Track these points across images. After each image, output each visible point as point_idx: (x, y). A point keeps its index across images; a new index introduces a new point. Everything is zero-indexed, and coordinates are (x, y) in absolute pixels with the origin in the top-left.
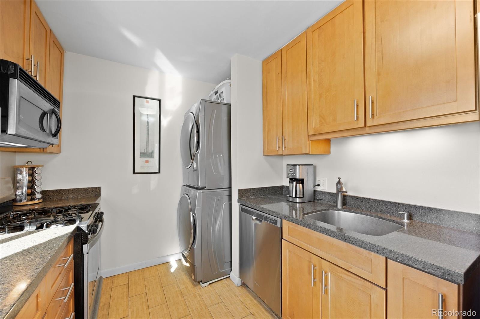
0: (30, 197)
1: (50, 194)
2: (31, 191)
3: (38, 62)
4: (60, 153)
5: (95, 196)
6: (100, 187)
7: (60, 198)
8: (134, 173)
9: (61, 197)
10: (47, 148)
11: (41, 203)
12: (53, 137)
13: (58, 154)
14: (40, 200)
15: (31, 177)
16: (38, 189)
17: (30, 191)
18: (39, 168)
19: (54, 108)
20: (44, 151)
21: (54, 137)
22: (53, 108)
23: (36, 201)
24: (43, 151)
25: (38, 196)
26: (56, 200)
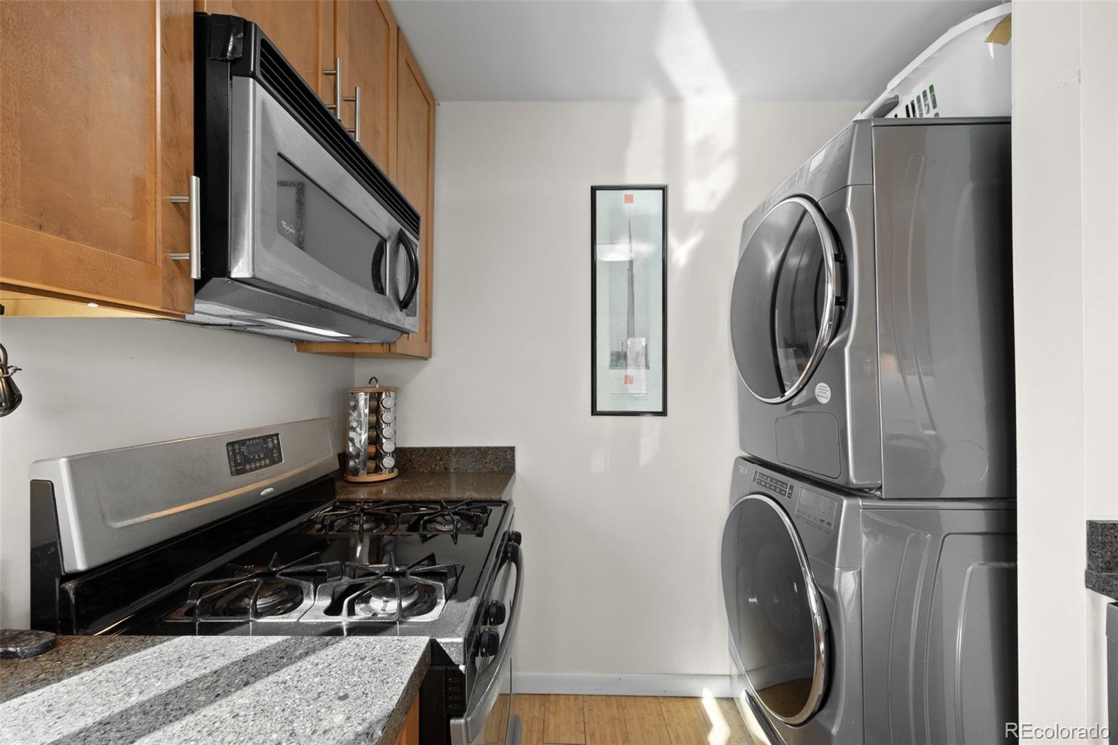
0: (372, 465)
1: (412, 458)
2: (374, 451)
3: (358, 88)
4: (430, 357)
5: (503, 469)
6: (514, 447)
7: (432, 469)
8: (594, 412)
9: (433, 467)
10: (395, 342)
11: (394, 481)
12: (401, 311)
13: (426, 359)
14: (393, 472)
15: (374, 415)
16: (388, 446)
17: (372, 449)
18: (389, 394)
19: (403, 229)
20: (390, 351)
21: (405, 310)
22: (401, 229)
23: (385, 476)
24: (388, 351)
25: (388, 462)
26: (423, 473)
